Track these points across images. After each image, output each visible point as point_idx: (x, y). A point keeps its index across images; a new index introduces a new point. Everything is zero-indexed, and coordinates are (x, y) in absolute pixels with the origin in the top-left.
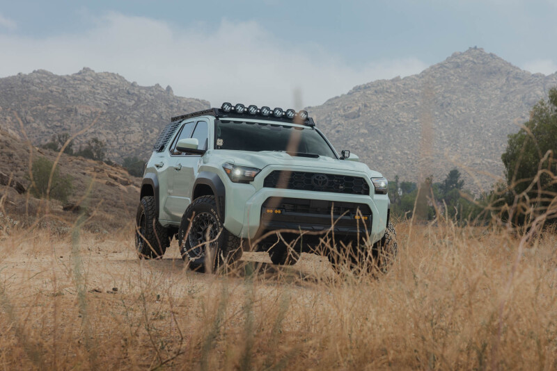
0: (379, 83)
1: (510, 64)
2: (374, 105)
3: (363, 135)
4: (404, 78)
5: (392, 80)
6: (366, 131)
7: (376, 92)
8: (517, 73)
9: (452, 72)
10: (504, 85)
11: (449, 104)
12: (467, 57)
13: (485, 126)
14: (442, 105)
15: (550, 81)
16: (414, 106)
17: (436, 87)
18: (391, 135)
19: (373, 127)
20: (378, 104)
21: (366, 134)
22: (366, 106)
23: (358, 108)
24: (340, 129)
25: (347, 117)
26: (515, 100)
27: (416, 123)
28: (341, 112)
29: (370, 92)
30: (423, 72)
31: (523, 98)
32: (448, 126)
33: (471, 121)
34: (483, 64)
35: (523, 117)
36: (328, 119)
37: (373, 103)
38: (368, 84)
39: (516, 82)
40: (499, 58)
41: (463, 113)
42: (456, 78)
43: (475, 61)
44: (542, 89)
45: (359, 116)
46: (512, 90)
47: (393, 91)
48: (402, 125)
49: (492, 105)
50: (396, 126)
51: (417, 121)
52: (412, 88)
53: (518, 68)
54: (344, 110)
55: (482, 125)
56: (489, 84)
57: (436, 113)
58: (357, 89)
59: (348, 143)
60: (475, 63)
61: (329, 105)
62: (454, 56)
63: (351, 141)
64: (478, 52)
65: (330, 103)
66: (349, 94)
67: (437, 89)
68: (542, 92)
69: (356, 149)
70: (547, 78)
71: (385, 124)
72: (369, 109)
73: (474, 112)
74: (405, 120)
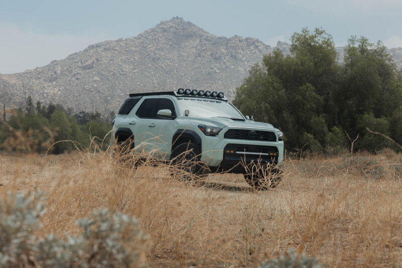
0: (107, 43)
1: (202, 30)
2: (103, 59)
3: (96, 81)
4: (126, 40)
5: (117, 41)
6: (98, 79)
7: (105, 49)
8: (207, 36)
9: (160, 35)
10: (198, 45)
11: (159, 58)
12: (171, 24)
13: (185, 75)
14: (154, 59)
15: (231, 42)
16: (133, 60)
17: (149, 46)
18: (117, 82)
19: (103, 75)
20: (106, 58)
21: (98, 81)
22: (98, 60)
23: (92, 61)
24: (79, 77)
25: (84, 68)
26: (206, 56)
27: (135, 73)
28: (79, 64)
29: (100, 49)
30: (139, 35)
31: (212, 55)
32: (158, 75)
33: (175, 71)
34: (183, 29)
35: (211, 68)
36: (70, 69)
37: (103, 57)
38: (99, 43)
39: (206, 42)
40: (194, 25)
41: (169, 65)
42: (164, 40)
43: (177, 27)
44: (225, 48)
45: (93, 67)
46: (204, 48)
47: (117, 49)
48: (125, 74)
49: (190, 59)
50: (120, 74)
51: (135, 71)
52: (131, 47)
53: (208, 33)
54: (82, 63)
55: (183, 74)
56: (187, 44)
57: (150, 65)
58: (91, 47)
59: (85, 87)
60: (177, 29)
61: (70, 59)
62: (162, 23)
63: (87, 86)
64: (179, 20)
65: (71, 57)
66: (85, 51)
67: (150, 48)
68: (225, 50)
69: (91, 91)
70: (229, 40)
71: (112, 73)
72: (100, 62)
73: (177, 64)
74: (127, 70)
